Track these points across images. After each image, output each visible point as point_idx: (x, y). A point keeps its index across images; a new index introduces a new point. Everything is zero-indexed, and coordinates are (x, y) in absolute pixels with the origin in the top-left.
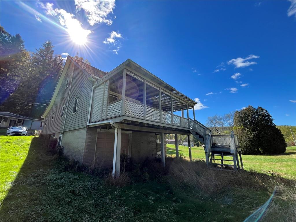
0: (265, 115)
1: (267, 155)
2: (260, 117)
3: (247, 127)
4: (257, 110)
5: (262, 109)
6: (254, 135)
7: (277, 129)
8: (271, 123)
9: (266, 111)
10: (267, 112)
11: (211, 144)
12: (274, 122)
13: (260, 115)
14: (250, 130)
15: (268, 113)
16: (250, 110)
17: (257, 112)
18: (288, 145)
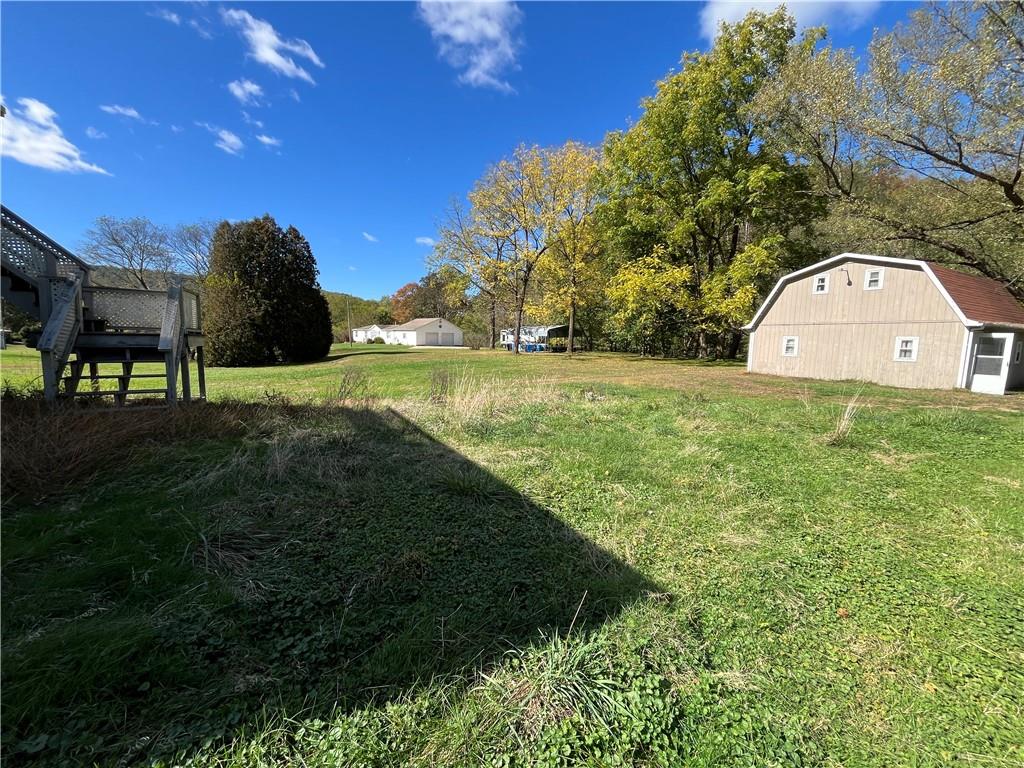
0: (303, 254)
1: (288, 365)
2: (290, 257)
3: (251, 284)
4: (285, 236)
5: (297, 237)
6: (266, 311)
7: (322, 298)
8: (313, 280)
9: (307, 243)
10: (308, 247)
11: (77, 321)
12: (319, 279)
13: (290, 252)
14: (256, 291)
15: (309, 252)
16: (267, 231)
17: (283, 242)
18: (335, 339)
